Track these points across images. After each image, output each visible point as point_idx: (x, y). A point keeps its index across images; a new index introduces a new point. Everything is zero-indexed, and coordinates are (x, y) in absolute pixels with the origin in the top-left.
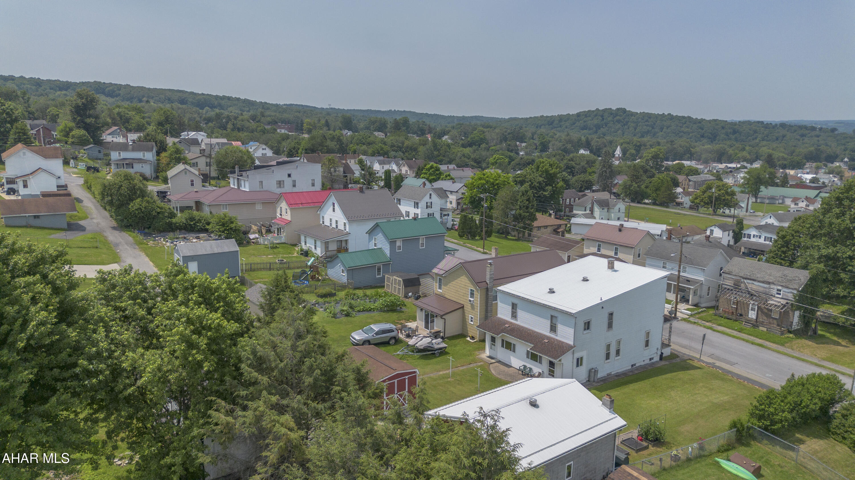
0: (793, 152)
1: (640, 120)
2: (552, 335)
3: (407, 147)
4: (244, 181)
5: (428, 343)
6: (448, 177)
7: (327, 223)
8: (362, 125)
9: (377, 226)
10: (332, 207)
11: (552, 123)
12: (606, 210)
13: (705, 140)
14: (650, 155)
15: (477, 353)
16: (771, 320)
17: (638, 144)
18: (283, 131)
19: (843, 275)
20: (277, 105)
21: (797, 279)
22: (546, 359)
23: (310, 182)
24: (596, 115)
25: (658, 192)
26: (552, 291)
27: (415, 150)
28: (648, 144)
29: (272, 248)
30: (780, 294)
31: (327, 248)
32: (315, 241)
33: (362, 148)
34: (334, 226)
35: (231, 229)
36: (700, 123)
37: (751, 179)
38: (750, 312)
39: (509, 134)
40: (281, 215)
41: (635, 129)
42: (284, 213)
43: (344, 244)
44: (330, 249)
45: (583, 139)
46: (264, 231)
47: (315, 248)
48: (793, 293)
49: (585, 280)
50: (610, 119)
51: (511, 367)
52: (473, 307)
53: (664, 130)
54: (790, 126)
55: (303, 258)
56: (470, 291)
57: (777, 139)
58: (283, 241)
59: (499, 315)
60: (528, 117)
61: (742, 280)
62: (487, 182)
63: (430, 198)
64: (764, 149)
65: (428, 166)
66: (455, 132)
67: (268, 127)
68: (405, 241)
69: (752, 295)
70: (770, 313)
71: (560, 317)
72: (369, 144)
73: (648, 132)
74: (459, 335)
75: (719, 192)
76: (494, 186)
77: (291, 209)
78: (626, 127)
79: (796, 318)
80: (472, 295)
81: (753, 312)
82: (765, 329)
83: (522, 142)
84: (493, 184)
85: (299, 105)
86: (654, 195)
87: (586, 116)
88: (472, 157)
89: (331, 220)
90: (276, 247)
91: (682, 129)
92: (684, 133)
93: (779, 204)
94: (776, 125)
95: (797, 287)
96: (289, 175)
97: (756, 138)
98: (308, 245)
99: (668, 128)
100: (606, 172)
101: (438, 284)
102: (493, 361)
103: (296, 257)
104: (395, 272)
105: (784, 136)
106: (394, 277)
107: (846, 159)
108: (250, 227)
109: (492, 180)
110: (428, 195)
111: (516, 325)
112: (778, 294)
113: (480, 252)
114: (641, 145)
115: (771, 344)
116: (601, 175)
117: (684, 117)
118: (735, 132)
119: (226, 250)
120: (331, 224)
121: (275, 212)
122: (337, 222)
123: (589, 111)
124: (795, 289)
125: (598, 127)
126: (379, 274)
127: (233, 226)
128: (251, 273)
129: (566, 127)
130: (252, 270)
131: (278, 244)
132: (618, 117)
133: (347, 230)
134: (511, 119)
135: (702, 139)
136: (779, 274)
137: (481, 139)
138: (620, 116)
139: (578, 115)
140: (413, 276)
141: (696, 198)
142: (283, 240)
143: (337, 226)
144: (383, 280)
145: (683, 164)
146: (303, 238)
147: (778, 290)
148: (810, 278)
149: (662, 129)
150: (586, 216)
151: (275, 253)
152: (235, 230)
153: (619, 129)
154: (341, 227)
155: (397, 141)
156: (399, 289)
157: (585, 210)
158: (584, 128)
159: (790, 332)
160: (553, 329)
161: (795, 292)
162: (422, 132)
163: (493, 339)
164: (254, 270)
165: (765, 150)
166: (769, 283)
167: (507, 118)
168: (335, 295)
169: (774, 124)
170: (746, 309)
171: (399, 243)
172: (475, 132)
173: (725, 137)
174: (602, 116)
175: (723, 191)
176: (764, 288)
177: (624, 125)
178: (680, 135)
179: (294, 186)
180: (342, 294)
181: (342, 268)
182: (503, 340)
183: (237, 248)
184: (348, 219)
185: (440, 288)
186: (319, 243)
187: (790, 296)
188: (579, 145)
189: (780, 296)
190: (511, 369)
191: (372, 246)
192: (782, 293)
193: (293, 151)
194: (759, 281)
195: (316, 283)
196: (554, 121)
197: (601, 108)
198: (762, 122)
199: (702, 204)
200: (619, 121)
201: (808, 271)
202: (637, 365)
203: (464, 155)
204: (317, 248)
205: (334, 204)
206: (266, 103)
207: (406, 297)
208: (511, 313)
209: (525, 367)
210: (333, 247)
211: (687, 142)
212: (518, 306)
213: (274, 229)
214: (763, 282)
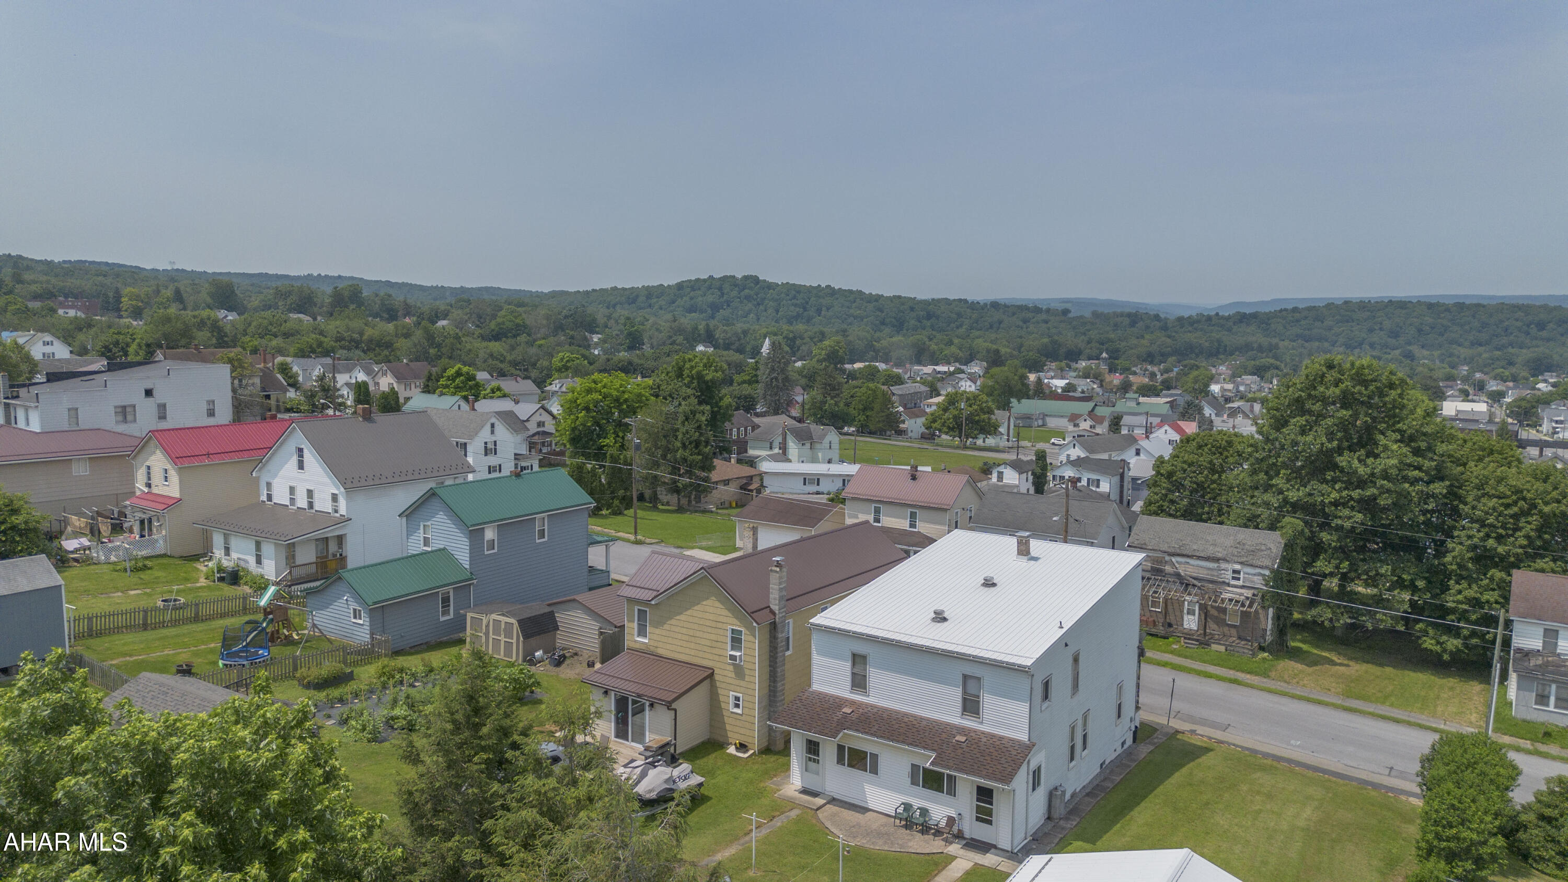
0: (1021, 346)
1: (783, 295)
2: (969, 723)
3: (370, 341)
4: (27, 409)
5: (667, 781)
6: (498, 393)
7: (281, 496)
8: (255, 302)
9: (431, 495)
10: (295, 458)
11: (634, 301)
12: (808, 445)
13: (887, 330)
14: (823, 352)
15: (769, 784)
16: (1226, 629)
17: (791, 335)
18: (72, 313)
19: (1325, 536)
20: (48, 263)
21: (1263, 548)
22: (967, 784)
23: (204, 407)
24: (710, 288)
25: (868, 413)
26: (940, 617)
27: (389, 345)
28: (806, 335)
29: (136, 570)
30: (1239, 579)
31: (290, 558)
32: (258, 545)
33: (274, 343)
34: (302, 502)
35: (13, 528)
36: (876, 300)
37: (997, 386)
38: (1186, 617)
39: (566, 317)
40: (149, 485)
41: (777, 311)
42: (157, 478)
43: (333, 547)
44: (298, 562)
45: (701, 327)
46: (105, 529)
47: (259, 561)
48: (1264, 575)
49: (989, 583)
50: (734, 293)
51: (864, 810)
52: (739, 671)
53: (823, 313)
54: (1006, 306)
55: (228, 590)
56: (729, 634)
57: (991, 327)
58: (158, 552)
59: (816, 687)
60: (590, 289)
61: (1167, 558)
62: (605, 397)
63: (492, 432)
64: (980, 341)
65: (451, 372)
66: (457, 314)
67: (35, 305)
68: (503, 527)
69: (1187, 585)
70: (1222, 616)
71: (988, 677)
72: (286, 335)
73: (797, 317)
74: (703, 743)
75: (971, 409)
76: (621, 404)
77: (180, 471)
78: (761, 307)
79: (1268, 622)
80: (736, 641)
81: (1191, 617)
82: (1222, 648)
83: (593, 332)
84: (617, 400)
85: (100, 263)
86: (862, 418)
87: (693, 289)
88: (509, 358)
89: (292, 490)
90: (145, 568)
91: (851, 311)
92: (855, 317)
93: (1039, 426)
94: (986, 304)
95: (1267, 562)
96: (149, 393)
97: (961, 326)
98: (234, 555)
99: (828, 309)
100: (776, 378)
101: (635, 625)
102: (819, 801)
103: (208, 587)
104: (487, 603)
105: (1000, 322)
106: (494, 616)
107: (1104, 355)
108: (66, 522)
109: (615, 393)
110: (488, 427)
111: (867, 705)
112: (1234, 578)
113: (628, 541)
114: (795, 338)
115: (1248, 676)
116: (769, 386)
117: (851, 291)
118: (929, 316)
119: (23, 585)
120: (292, 500)
121: (132, 480)
122: (310, 493)
123: (698, 280)
124: (1267, 567)
125: (715, 308)
126: (445, 613)
127: (17, 520)
128: (92, 642)
129: (661, 309)
130: (92, 633)
131: (147, 558)
132: (747, 291)
133: (343, 510)
134: (554, 294)
135: (883, 327)
136: (1229, 542)
137: (518, 325)
138: (751, 288)
139: (680, 286)
140: (538, 608)
141: (934, 421)
142: (161, 547)
143: (311, 505)
144: (460, 624)
145: (876, 367)
146: (218, 540)
147: (1234, 572)
148: (1286, 545)
149: (819, 311)
150: (775, 458)
151: (145, 584)
152: (28, 530)
153: (750, 311)
154: (323, 504)
155: (348, 329)
156: (508, 645)
157: (771, 448)
158: (692, 309)
159: (1262, 649)
160: (971, 706)
161: (1267, 572)
162: (391, 314)
163: (813, 748)
164: (100, 634)
165: (981, 344)
166: (1217, 560)
167: (546, 291)
168: (349, 677)
169: (982, 303)
170: (1178, 613)
171: (490, 534)
172: (500, 314)
173: (917, 323)
174: (720, 289)
175: (975, 407)
176: (1209, 569)
177: (759, 304)
178: (849, 321)
179: (162, 417)
180: (367, 673)
181: (354, 605)
182: (841, 748)
183: (56, 579)
184: (344, 484)
185: (642, 632)
186: (268, 549)
187: (1258, 582)
188: (693, 338)
189: (1240, 583)
190: (869, 814)
191: (416, 546)
192: (1242, 576)
193: (115, 350)
194: (1199, 558)
195: (288, 650)
196: (637, 296)
197: (717, 275)
198: (966, 301)
199: (945, 429)
200: (748, 298)
201: (1278, 533)
202: (1107, 762)
203: (491, 355)
204: (265, 562)
205: (300, 451)
206: (20, 257)
207: (532, 662)
208: (849, 679)
209: (907, 807)
210: (307, 556)
211: (868, 332)
212: (870, 659)
213: (132, 521)
214: (1207, 559)
